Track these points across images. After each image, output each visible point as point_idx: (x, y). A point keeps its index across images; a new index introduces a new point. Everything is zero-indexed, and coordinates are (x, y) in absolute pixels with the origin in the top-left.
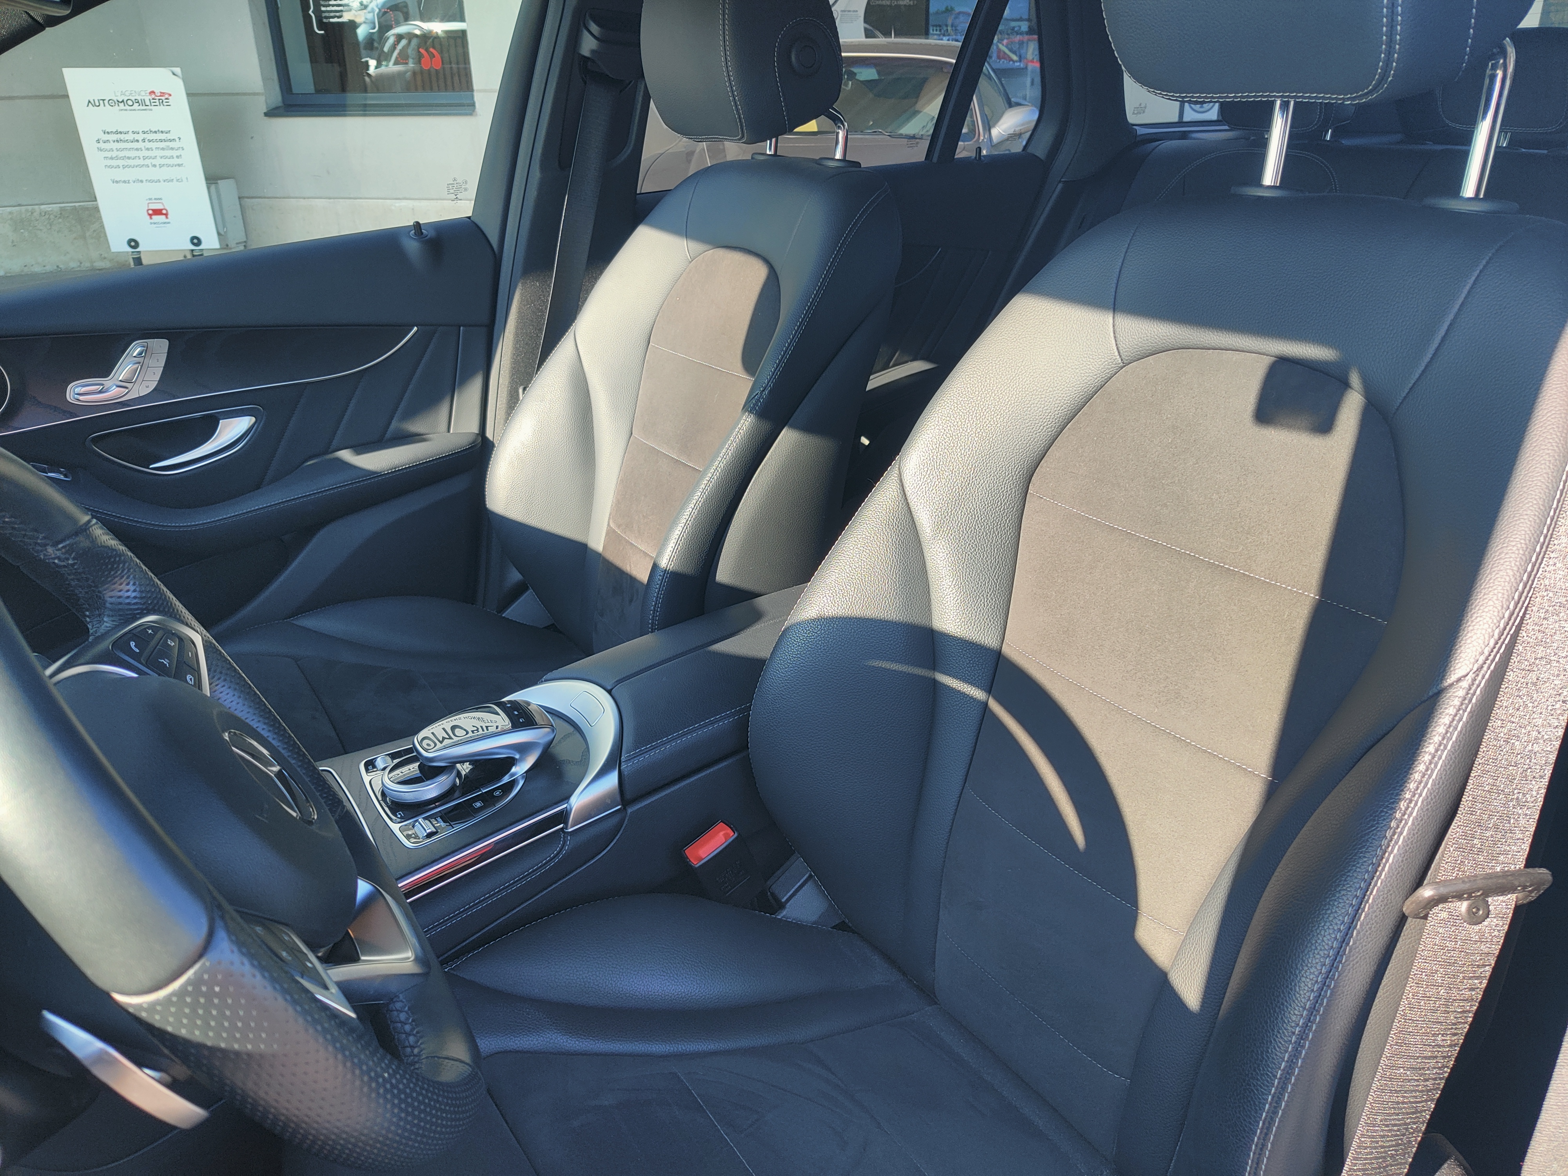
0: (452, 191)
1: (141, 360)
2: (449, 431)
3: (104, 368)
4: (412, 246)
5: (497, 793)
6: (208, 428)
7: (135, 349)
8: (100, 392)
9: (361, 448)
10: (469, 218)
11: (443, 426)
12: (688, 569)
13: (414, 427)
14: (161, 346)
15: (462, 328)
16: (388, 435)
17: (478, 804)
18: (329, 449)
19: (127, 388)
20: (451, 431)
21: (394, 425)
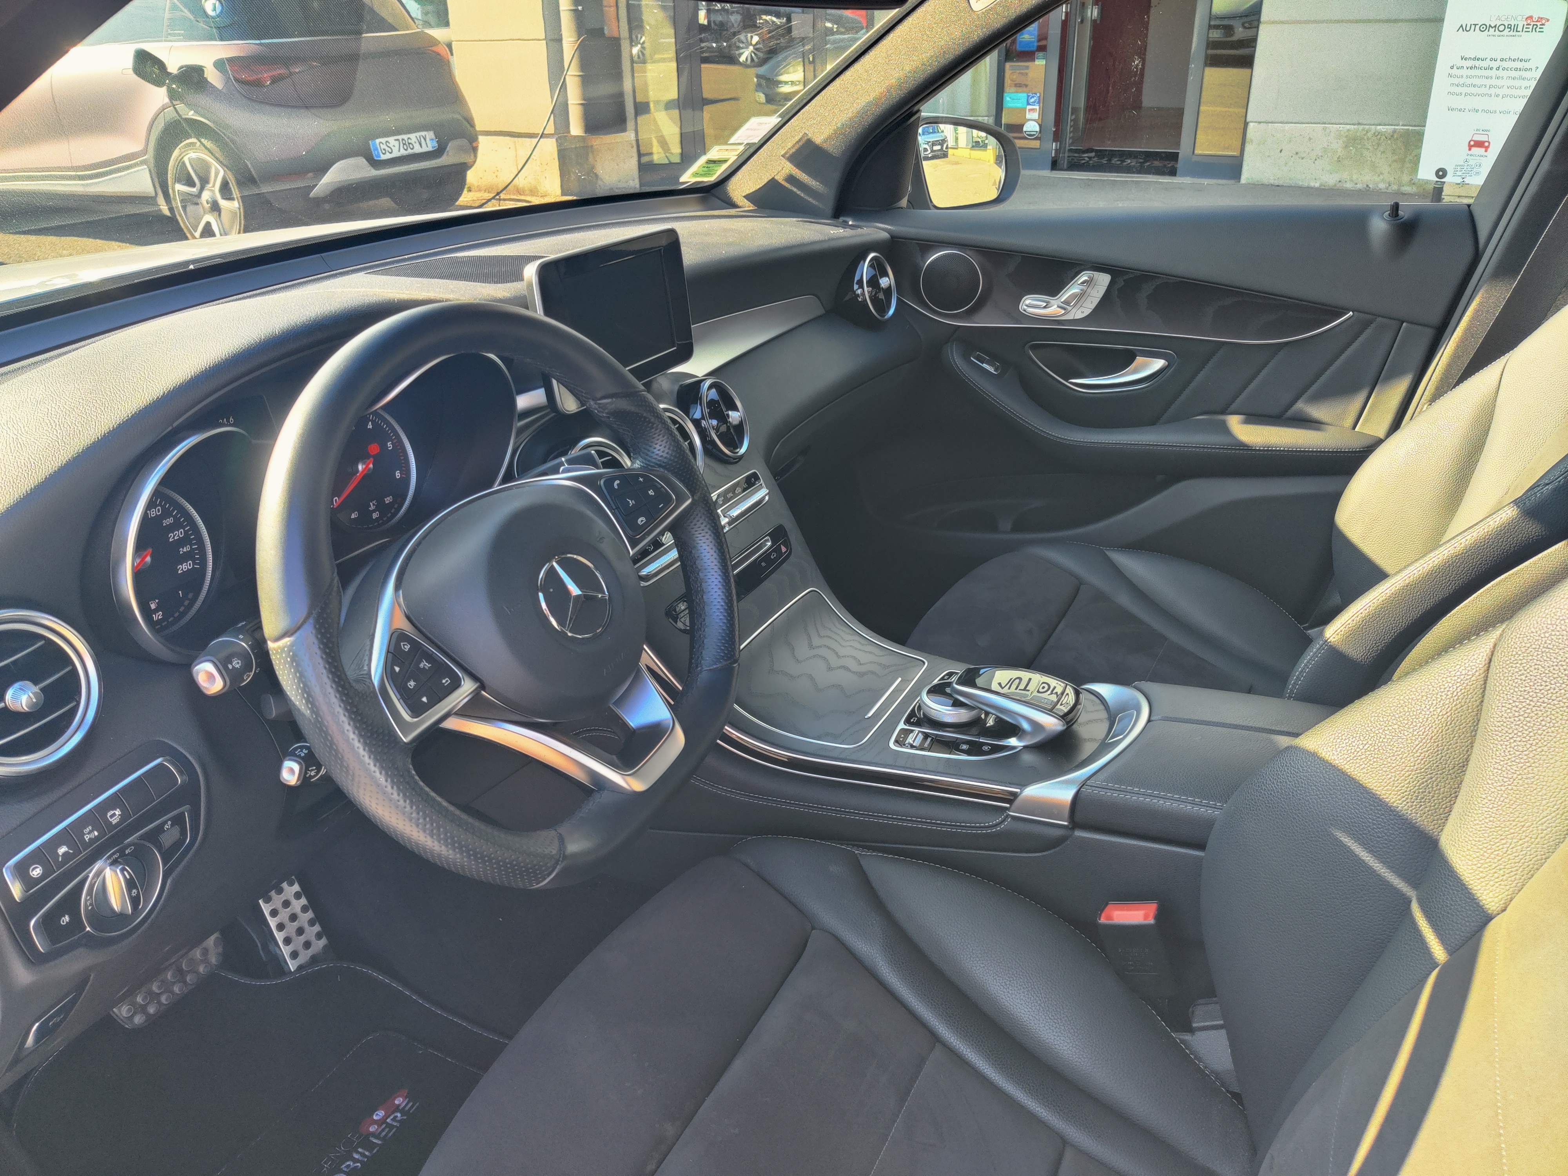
0: (1459, 173)
1: (1085, 288)
2: (1354, 427)
3: (1053, 288)
4: (1379, 226)
5: (985, 748)
6: (1124, 360)
7: (1084, 277)
8: (1045, 307)
9: (1254, 417)
10: (1469, 206)
11: (1349, 422)
12: (1356, 652)
13: (1317, 412)
14: (1104, 280)
15: (1404, 324)
16: (1290, 413)
17: (965, 747)
18: (1225, 411)
19: (1064, 309)
20: (1357, 429)
21: (1300, 405)
